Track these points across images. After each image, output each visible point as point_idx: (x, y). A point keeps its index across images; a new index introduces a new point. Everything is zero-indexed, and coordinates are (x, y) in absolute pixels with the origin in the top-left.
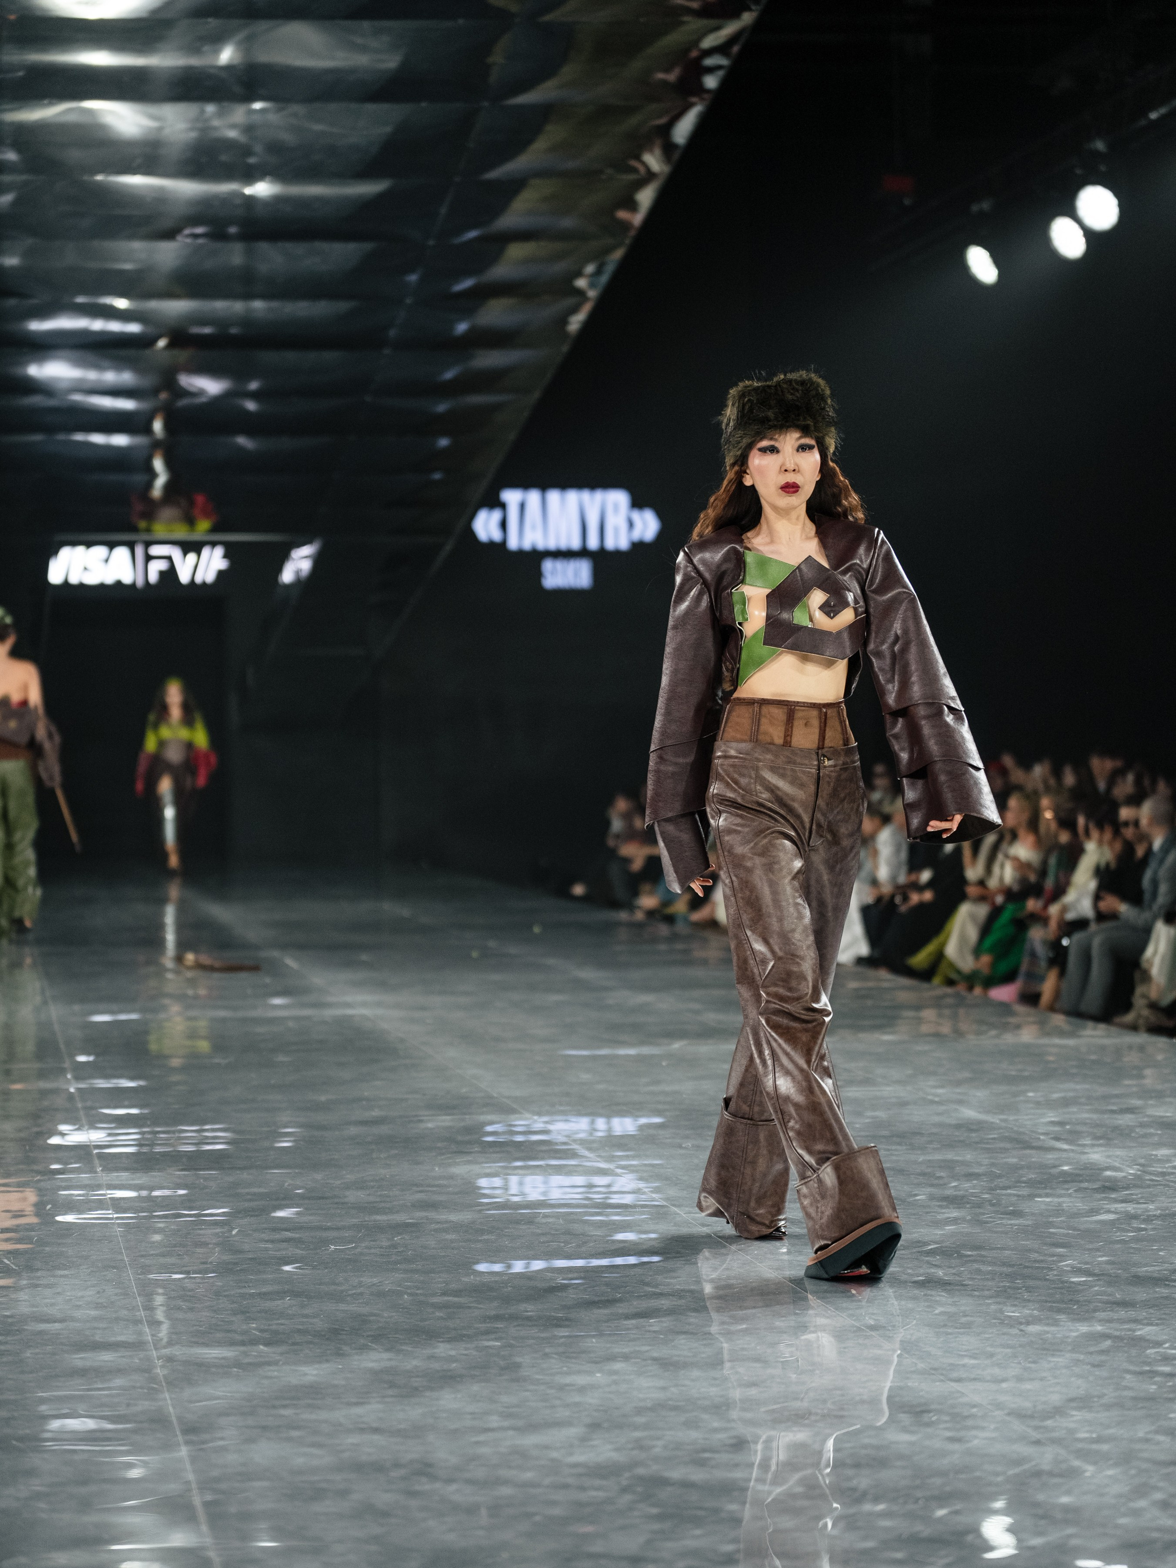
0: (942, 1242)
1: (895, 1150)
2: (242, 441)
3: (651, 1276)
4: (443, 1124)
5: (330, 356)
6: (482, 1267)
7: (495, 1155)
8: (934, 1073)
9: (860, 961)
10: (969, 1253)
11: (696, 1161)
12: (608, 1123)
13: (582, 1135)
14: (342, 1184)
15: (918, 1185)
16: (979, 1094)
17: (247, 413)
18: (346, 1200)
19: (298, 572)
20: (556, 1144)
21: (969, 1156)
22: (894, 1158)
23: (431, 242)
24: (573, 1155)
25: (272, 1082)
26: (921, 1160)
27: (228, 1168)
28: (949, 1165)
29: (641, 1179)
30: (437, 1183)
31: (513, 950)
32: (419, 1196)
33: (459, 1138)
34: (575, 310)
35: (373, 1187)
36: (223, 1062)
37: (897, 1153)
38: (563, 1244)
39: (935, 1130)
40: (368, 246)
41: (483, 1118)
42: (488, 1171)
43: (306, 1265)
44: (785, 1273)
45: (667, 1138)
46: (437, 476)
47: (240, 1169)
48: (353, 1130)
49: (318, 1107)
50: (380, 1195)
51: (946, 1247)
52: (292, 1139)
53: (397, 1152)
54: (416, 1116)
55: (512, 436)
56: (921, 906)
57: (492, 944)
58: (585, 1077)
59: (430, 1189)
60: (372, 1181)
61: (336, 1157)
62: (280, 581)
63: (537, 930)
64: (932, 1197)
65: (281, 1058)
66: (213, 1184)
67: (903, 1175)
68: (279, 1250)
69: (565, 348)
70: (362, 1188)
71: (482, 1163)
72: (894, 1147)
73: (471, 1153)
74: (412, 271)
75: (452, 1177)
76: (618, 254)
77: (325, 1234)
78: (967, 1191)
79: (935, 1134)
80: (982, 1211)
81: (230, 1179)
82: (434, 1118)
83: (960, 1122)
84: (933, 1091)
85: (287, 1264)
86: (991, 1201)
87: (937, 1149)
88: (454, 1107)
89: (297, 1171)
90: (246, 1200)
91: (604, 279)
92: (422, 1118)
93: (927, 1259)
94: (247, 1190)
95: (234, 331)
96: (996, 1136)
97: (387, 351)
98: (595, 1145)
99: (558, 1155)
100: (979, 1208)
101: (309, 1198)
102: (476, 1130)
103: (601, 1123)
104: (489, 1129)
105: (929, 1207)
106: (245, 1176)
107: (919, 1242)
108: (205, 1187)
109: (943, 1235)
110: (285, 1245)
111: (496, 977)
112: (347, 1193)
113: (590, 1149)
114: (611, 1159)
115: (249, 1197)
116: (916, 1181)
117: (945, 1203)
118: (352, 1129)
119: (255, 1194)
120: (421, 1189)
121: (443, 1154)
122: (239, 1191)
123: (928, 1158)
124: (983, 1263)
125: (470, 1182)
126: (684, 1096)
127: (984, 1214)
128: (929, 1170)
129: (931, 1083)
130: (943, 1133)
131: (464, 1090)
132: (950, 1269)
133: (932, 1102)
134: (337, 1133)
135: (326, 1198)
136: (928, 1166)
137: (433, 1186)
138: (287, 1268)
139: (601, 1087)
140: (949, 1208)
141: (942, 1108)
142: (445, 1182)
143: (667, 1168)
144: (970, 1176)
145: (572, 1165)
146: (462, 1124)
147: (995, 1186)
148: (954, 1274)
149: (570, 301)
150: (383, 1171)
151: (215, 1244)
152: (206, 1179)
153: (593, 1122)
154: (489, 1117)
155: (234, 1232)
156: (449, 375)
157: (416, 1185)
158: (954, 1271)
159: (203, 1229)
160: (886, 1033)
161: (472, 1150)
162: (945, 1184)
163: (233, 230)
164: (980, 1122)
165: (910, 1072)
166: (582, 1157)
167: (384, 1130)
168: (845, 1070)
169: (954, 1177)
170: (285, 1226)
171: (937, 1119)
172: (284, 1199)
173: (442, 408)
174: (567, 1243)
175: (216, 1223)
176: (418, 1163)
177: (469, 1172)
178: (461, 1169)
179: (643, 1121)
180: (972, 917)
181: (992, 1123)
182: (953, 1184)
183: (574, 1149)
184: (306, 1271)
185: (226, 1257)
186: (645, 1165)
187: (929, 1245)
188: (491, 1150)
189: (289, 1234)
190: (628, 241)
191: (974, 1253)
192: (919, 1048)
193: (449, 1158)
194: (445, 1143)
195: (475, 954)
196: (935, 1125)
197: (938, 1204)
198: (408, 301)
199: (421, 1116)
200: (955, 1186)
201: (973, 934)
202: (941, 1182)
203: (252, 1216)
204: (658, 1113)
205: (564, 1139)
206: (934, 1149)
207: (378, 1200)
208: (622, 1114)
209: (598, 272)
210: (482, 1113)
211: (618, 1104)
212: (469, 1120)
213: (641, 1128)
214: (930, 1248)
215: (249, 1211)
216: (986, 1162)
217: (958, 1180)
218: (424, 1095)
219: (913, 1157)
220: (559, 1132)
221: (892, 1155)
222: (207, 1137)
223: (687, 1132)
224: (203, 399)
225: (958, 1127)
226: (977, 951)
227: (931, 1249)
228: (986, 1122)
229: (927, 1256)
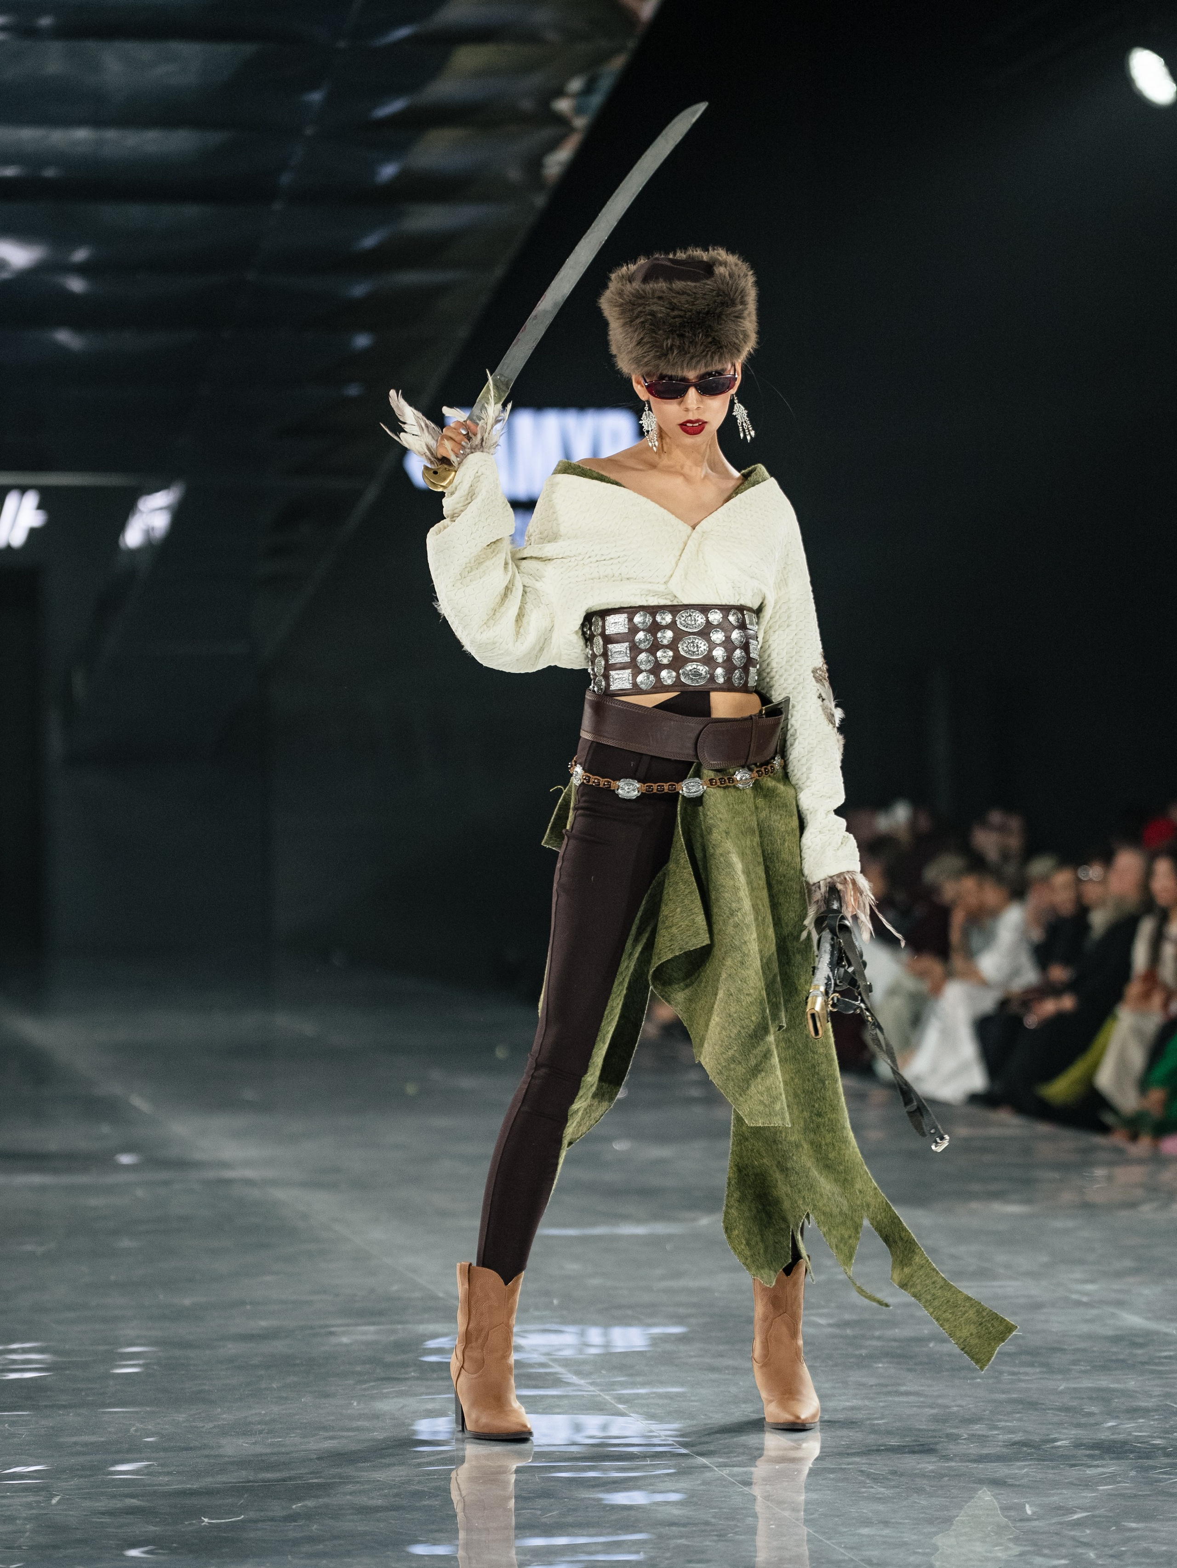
0: (1094, 1508)
1: (1026, 1374)
2: (64, 337)
3: (667, 1559)
4: (364, 1338)
5: (191, 212)
6: (419, 1550)
7: (440, 1383)
8: (1081, 1262)
9: (974, 1099)
10: (1134, 1525)
11: (733, 1390)
12: (605, 1335)
13: (567, 1353)
14: (215, 1427)
15: (1060, 1424)
16: (1146, 1292)
17: (71, 295)
18: (221, 1451)
19: (148, 532)
20: (531, 1365)
21: (1132, 1384)
22: (1023, 1385)
23: (342, 44)
24: (557, 1382)
25: (112, 1278)
26: (1062, 1387)
27: (46, 1406)
28: (1103, 1396)
29: (651, 1417)
30: (355, 1424)
31: (467, 1082)
32: (328, 1444)
33: (389, 1358)
34: (553, 145)
35: (261, 1432)
36: (40, 1250)
37: (1027, 1378)
38: (539, 1512)
39: (1082, 1345)
40: (248, 49)
41: (422, 1328)
42: (430, 1406)
43: (162, 1548)
44: (864, 1553)
45: (691, 1357)
46: (353, 391)
47: (64, 1407)
48: (232, 1349)
49: (180, 1315)
50: (272, 1444)
51: (1100, 1516)
52: (141, 1362)
53: (296, 1379)
54: (326, 1326)
55: (463, 332)
56: (1060, 1018)
57: (436, 1075)
58: (572, 1267)
59: (345, 1434)
60: (259, 1423)
61: (207, 1388)
62: (122, 545)
63: (501, 1053)
64: (1078, 1445)
65: (126, 1243)
66: (23, 1431)
67: (1036, 1409)
68: (121, 1526)
69: (540, 201)
70: (244, 1434)
71: (422, 1394)
72: (1022, 1370)
73: (406, 1379)
74: (313, 87)
75: (376, 1416)
76: (618, 63)
77: (188, 1501)
78: (1130, 1434)
79: (1084, 1350)
80: (1151, 1462)
81: (49, 1423)
82: (351, 1328)
83: (1119, 1333)
84: (1080, 1287)
85: (133, 1546)
86: (1164, 1448)
87: (1085, 1372)
88: (381, 1313)
89: (148, 1409)
90: (73, 1454)
91: (596, 100)
92: (333, 1329)
93: (1072, 1533)
94: (74, 1439)
95: (50, 173)
96: (1172, 1353)
97: (277, 206)
98: (587, 1368)
99: (533, 1383)
100: (1147, 1458)
101: (165, 1450)
102: (414, 1345)
103: (595, 1335)
104: (432, 1344)
105: (1074, 1456)
106: (71, 1418)
107: (1060, 1508)
108: (13, 1435)
109: (1096, 1498)
110: (130, 1519)
111: (441, 1122)
112: (223, 1441)
113: (578, 1373)
114: (610, 1386)
115: (79, 1448)
116: (1056, 1419)
117: (1097, 1452)
118: (230, 1346)
119: (86, 1444)
120: (331, 1434)
121: (365, 1382)
122: (61, 1440)
123: (1073, 1385)
124: (1155, 1541)
125: (403, 1424)
126: (716, 1294)
127: (1155, 1468)
128: (1074, 1403)
129: (1078, 1275)
130: (1095, 1349)
131: (395, 1288)
132: (1106, 1549)
133: (1078, 1304)
134: (208, 1352)
135: (191, 1449)
136: (1072, 1398)
137: (348, 1430)
138: (134, 1553)
139: (596, 1282)
140: (1103, 1459)
141: (1095, 1312)
142: (367, 1424)
143: (692, 1401)
144: (1134, 1412)
145: (553, 1397)
146: (392, 1338)
147: (1171, 1427)
148: (1112, 1556)
149: (547, 133)
150: (275, 1409)
151: (25, 1519)
152: (13, 1423)
153: (582, 1334)
154: (432, 1328)
155: (54, 1501)
156: (370, 241)
157: (325, 1429)
158: (1111, 1552)
159: (7, 1497)
160: (1008, 1202)
161: (407, 1376)
162: (1097, 1424)
163: (45, 21)
164: (1148, 1333)
165: (1045, 1259)
166: (568, 1384)
167: (279, 1347)
168: (953, 1257)
169: (1111, 1414)
170: (127, 1490)
171: (1085, 1328)
172: (131, 1451)
173: (359, 290)
174: (544, 1510)
175: (27, 1489)
176: (327, 1396)
177: (402, 1407)
178: (389, 1405)
179: (657, 1331)
180: (1137, 1032)
181: (1166, 1334)
182: (1110, 1424)
183: (556, 1373)
184: (163, 1558)
185: (42, 1539)
186: (660, 1396)
187: (1075, 1512)
188: (435, 1376)
189: (134, 1502)
190: (631, 44)
191: (1141, 1525)
192: (1059, 1224)
193: (373, 1387)
194: (368, 1366)
195: (411, 1089)
196: (1083, 1337)
197: (1088, 1452)
198: (309, 131)
199: (333, 1326)
200: (1109, 1428)
201: (1137, 1058)
202: (1092, 1420)
203: (81, 1476)
204: (678, 1319)
205: (543, 1359)
206: (1081, 1372)
207: (268, 1451)
208: (625, 1321)
209: (588, 90)
210: (421, 1322)
211: (620, 1307)
212: (402, 1331)
213: (655, 1341)
214: (1076, 1517)
215: (78, 1470)
216: (1157, 1391)
217: (1117, 1417)
218: (337, 1295)
219: (1051, 1384)
220: (534, 1349)
221: (1020, 1381)
222: (14, 1362)
223: (721, 1347)
224: (5, 275)
225: (1116, 1339)
226: (1144, 1084)
227: (1078, 1519)
228: (1157, 1333)
229: (1071, 1530)
